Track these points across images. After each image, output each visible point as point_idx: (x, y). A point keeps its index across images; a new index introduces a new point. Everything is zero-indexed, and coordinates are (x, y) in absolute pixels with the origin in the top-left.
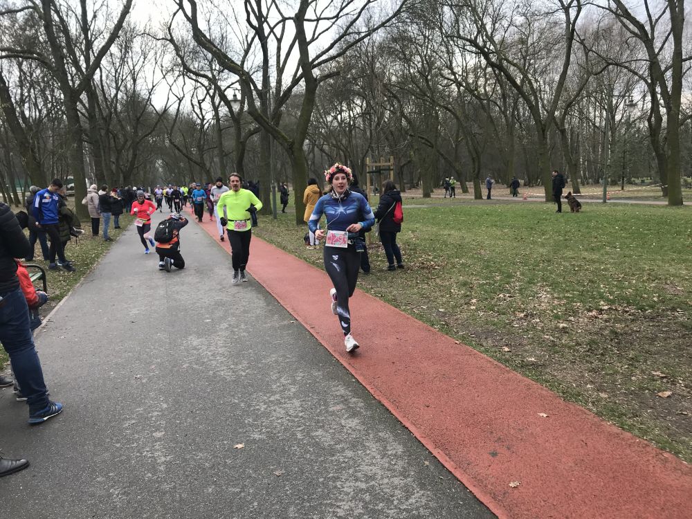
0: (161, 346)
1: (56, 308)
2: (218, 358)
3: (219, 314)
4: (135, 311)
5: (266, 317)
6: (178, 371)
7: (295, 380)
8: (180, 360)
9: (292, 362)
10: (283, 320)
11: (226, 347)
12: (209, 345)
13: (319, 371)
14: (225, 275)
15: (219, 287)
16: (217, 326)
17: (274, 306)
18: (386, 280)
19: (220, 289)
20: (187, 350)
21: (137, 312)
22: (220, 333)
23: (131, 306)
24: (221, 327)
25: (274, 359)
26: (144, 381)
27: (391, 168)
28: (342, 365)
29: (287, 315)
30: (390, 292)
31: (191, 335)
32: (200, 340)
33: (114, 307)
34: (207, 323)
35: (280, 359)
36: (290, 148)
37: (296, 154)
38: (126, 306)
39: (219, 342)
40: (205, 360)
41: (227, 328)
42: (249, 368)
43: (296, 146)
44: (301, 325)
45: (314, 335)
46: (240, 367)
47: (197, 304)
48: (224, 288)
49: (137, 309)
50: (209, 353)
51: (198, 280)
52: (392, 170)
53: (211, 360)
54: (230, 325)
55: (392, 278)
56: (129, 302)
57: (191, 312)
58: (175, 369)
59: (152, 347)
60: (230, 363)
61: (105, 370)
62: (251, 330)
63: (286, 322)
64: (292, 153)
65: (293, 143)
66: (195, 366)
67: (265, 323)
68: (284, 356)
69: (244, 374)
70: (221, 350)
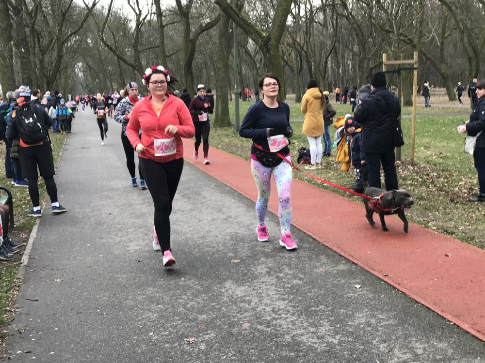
0: (196, 296)
1: (31, 241)
2: (283, 316)
3: (244, 252)
4: (133, 247)
5: (310, 259)
6: (240, 333)
7: (416, 355)
8: (234, 317)
9: (393, 326)
10: (337, 263)
11: (284, 299)
12: (259, 296)
13: (441, 341)
14: (220, 201)
15: (224, 216)
16: (253, 269)
17: (311, 243)
18: (438, 210)
19: (226, 219)
20: (235, 303)
21: (137, 248)
22: (263, 280)
23: (124, 239)
24: (259, 271)
25: (363, 321)
26: (203, 347)
27: (415, 66)
28: (467, 332)
29: (337, 257)
30: (456, 227)
31: (225, 280)
32: (243, 288)
33: (102, 241)
34: (237, 265)
35: (373, 321)
36: (265, 45)
37: (271, 52)
38: (119, 239)
39: (269, 292)
40: (269, 318)
41: (268, 272)
42: (336, 333)
43: (273, 42)
44: (367, 271)
45: (396, 286)
46: (322, 331)
47: (208, 238)
48: (230, 217)
49: (134, 243)
50: (268, 309)
51: (190, 207)
52: (416, 69)
53: (276, 319)
54: (269, 268)
55: (445, 209)
56: (120, 234)
57: (206, 249)
58: (235, 330)
59: (185, 297)
60: (305, 324)
61: (140, 329)
62: (302, 276)
63: (342, 267)
64: (268, 51)
65: (268, 39)
66: (259, 327)
67: (315, 267)
68: (373, 316)
69: (336, 342)
70: (281, 305)
